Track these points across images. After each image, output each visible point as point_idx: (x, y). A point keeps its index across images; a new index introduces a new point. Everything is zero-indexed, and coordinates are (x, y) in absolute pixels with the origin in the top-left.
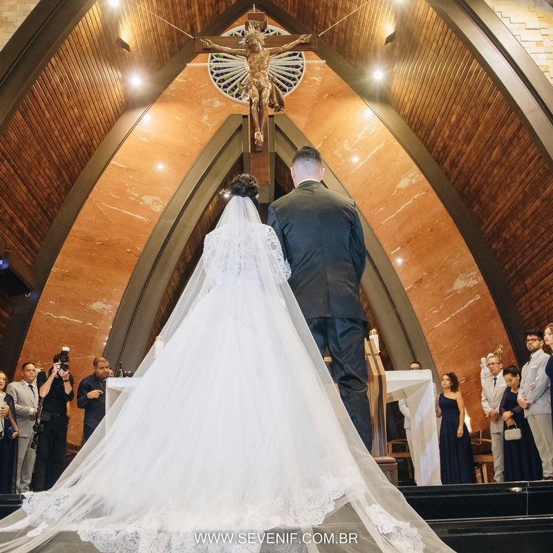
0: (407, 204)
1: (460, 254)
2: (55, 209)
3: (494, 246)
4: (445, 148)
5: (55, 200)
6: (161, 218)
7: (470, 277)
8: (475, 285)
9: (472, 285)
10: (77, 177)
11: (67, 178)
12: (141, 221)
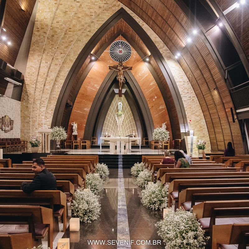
0: (152, 89)
1: (162, 101)
6: (99, 90)
7: (163, 106)
10: (80, 79)
12: (94, 91)
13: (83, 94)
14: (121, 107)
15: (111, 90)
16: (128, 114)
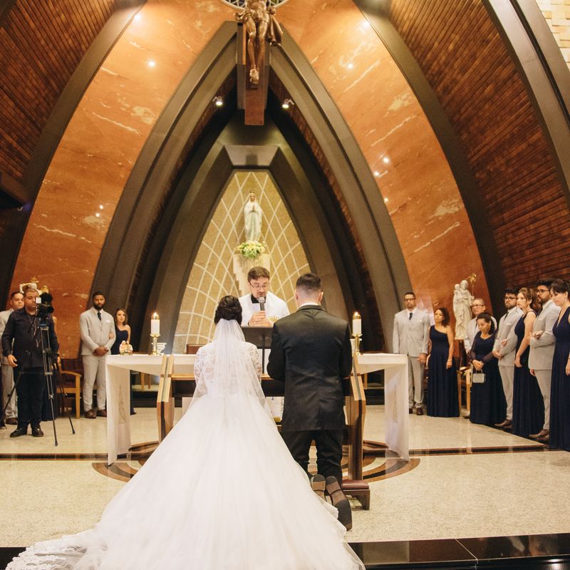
0: (397, 127)
1: (445, 180)
2: (44, 118)
3: (477, 175)
4: (440, 72)
5: (43, 110)
6: (152, 131)
7: (451, 204)
8: (456, 213)
9: (453, 212)
10: (66, 83)
11: (55, 86)
12: (132, 134)
13: (80, 152)
14: (258, 220)
15: (216, 149)
16: (285, 250)
